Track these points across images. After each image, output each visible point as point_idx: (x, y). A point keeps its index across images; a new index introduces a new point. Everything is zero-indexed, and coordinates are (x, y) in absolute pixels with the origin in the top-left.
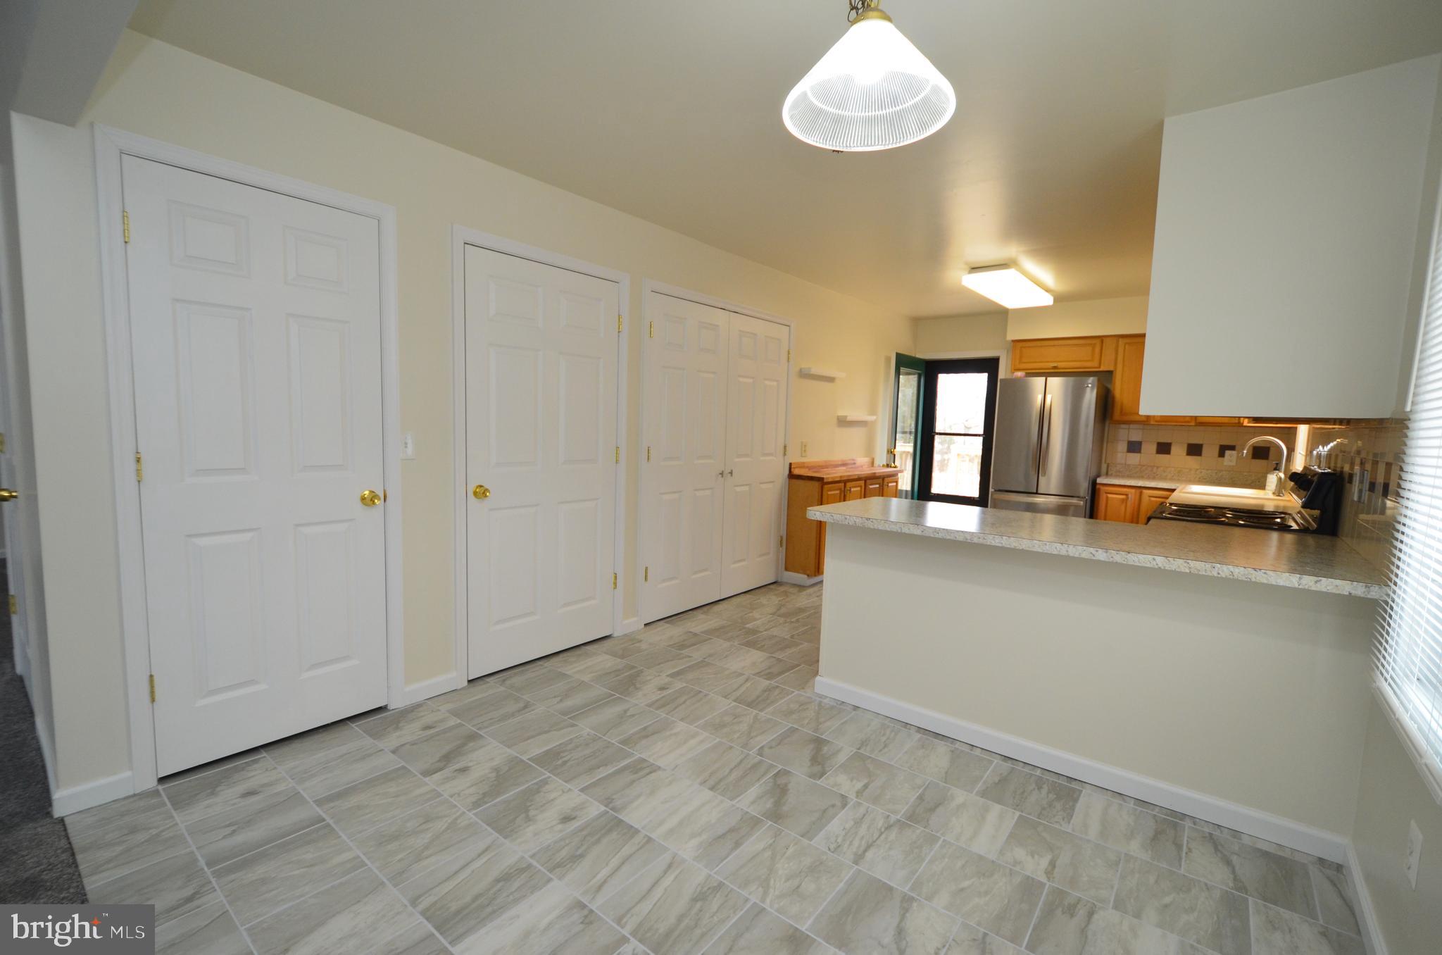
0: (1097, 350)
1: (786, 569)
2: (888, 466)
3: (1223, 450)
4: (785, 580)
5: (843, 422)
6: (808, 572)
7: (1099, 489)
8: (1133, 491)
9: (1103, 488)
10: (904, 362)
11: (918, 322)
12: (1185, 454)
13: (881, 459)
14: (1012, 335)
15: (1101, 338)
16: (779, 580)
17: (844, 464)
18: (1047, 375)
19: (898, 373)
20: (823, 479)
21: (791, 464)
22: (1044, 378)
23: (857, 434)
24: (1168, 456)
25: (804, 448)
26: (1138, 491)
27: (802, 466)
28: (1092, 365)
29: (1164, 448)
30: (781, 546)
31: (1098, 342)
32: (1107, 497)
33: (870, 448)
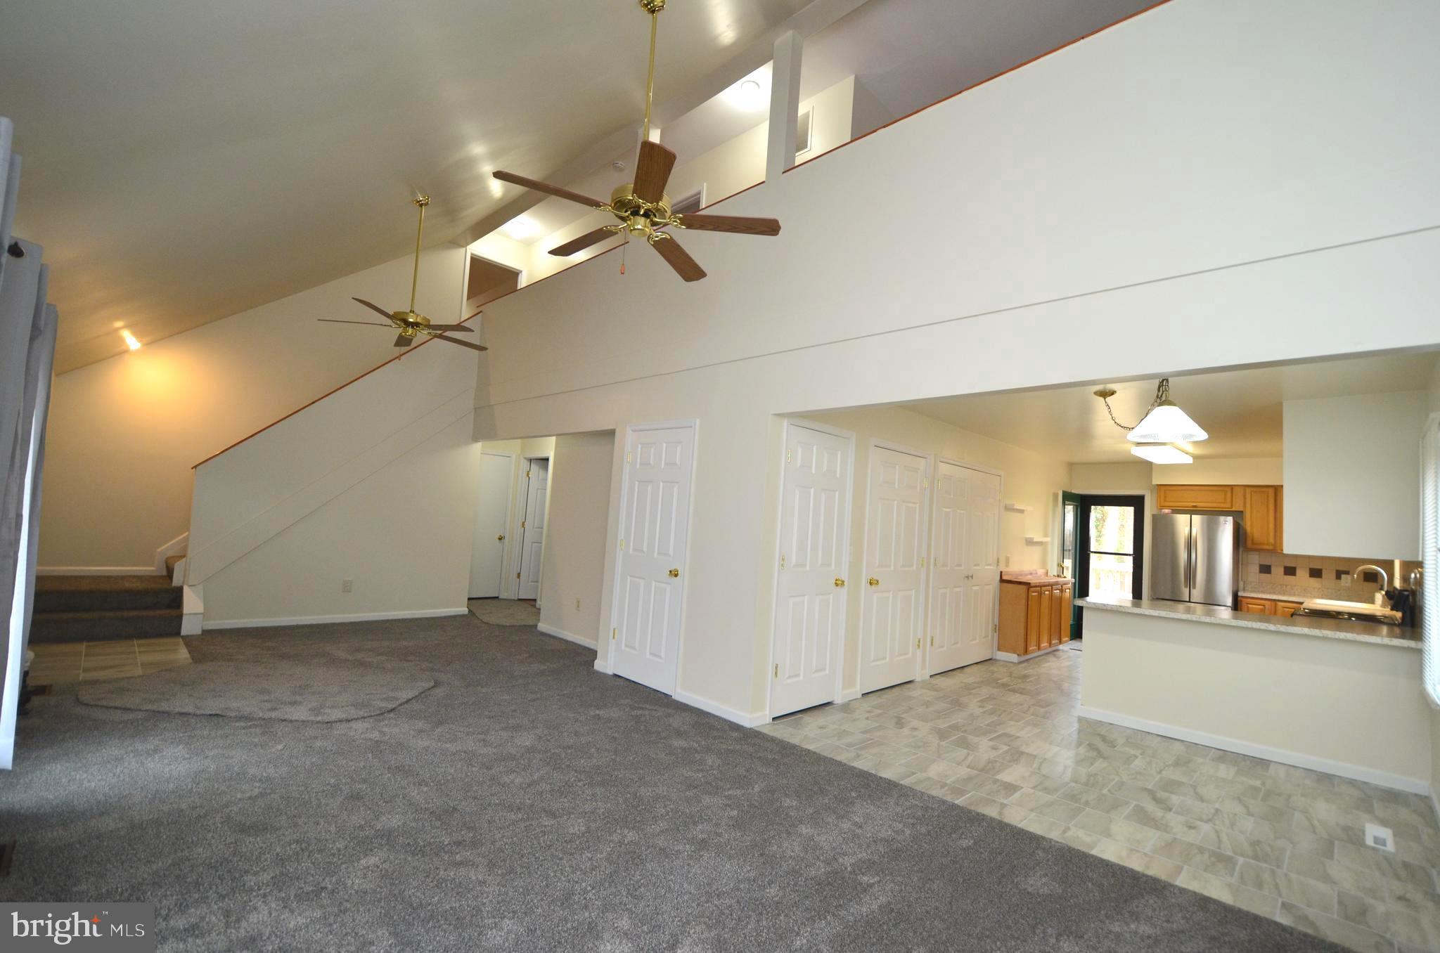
0: (1229, 494)
1: (999, 650)
2: (1058, 576)
3: (1339, 575)
4: (998, 658)
5: (1030, 542)
6: (1018, 653)
7: (1241, 601)
8: (1269, 603)
9: (1244, 600)
10: (1068, 497)
11: (1072, 466)
12: (1308, 575)
13: (1054, 571)
14: (1157, 481)
15: (1232, 487)
16: (994, 658)
17: (1031, 574)
18: (1192, 511)
19: (1064, 504)
20: (1030, 583)
21: (1001, 572)
22: (1189, 516)
23: (1035, 552)
24: (1294, 577)
25: (1007, 560)
26: (1273, 603)
27: (1008, 574)
28: (1226, 506)
29: (1290, 571)
30: (996, 632)
31: (1229, 490)
32: (1248, 607)
33: (1044, 563)
